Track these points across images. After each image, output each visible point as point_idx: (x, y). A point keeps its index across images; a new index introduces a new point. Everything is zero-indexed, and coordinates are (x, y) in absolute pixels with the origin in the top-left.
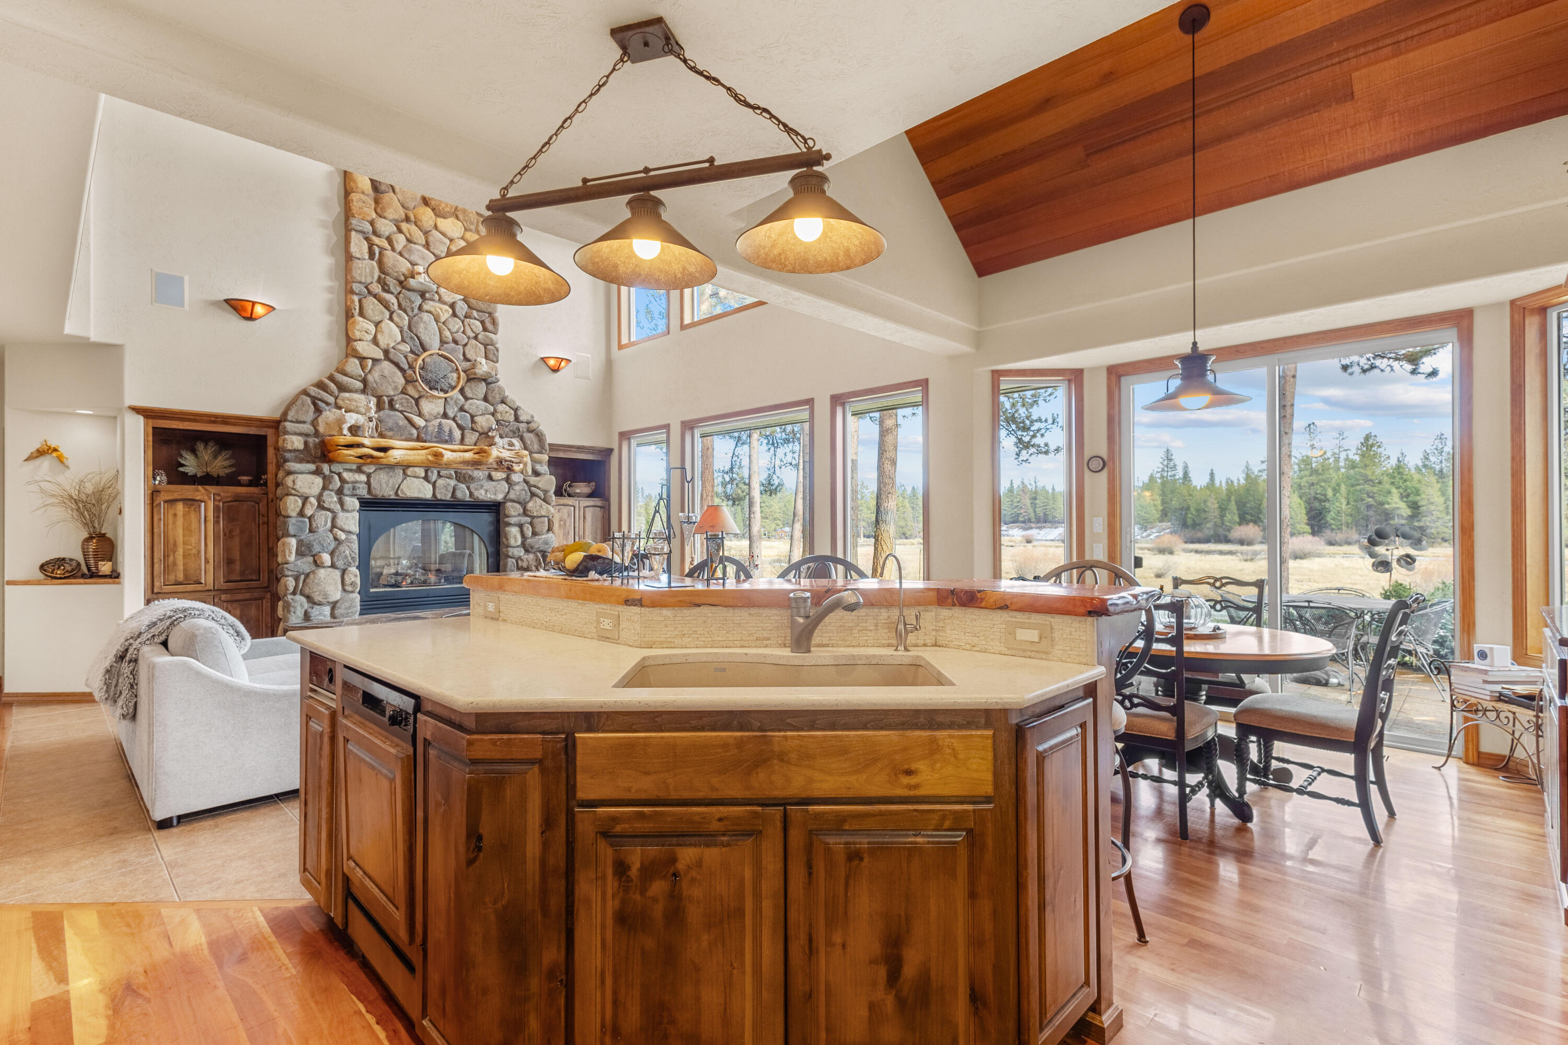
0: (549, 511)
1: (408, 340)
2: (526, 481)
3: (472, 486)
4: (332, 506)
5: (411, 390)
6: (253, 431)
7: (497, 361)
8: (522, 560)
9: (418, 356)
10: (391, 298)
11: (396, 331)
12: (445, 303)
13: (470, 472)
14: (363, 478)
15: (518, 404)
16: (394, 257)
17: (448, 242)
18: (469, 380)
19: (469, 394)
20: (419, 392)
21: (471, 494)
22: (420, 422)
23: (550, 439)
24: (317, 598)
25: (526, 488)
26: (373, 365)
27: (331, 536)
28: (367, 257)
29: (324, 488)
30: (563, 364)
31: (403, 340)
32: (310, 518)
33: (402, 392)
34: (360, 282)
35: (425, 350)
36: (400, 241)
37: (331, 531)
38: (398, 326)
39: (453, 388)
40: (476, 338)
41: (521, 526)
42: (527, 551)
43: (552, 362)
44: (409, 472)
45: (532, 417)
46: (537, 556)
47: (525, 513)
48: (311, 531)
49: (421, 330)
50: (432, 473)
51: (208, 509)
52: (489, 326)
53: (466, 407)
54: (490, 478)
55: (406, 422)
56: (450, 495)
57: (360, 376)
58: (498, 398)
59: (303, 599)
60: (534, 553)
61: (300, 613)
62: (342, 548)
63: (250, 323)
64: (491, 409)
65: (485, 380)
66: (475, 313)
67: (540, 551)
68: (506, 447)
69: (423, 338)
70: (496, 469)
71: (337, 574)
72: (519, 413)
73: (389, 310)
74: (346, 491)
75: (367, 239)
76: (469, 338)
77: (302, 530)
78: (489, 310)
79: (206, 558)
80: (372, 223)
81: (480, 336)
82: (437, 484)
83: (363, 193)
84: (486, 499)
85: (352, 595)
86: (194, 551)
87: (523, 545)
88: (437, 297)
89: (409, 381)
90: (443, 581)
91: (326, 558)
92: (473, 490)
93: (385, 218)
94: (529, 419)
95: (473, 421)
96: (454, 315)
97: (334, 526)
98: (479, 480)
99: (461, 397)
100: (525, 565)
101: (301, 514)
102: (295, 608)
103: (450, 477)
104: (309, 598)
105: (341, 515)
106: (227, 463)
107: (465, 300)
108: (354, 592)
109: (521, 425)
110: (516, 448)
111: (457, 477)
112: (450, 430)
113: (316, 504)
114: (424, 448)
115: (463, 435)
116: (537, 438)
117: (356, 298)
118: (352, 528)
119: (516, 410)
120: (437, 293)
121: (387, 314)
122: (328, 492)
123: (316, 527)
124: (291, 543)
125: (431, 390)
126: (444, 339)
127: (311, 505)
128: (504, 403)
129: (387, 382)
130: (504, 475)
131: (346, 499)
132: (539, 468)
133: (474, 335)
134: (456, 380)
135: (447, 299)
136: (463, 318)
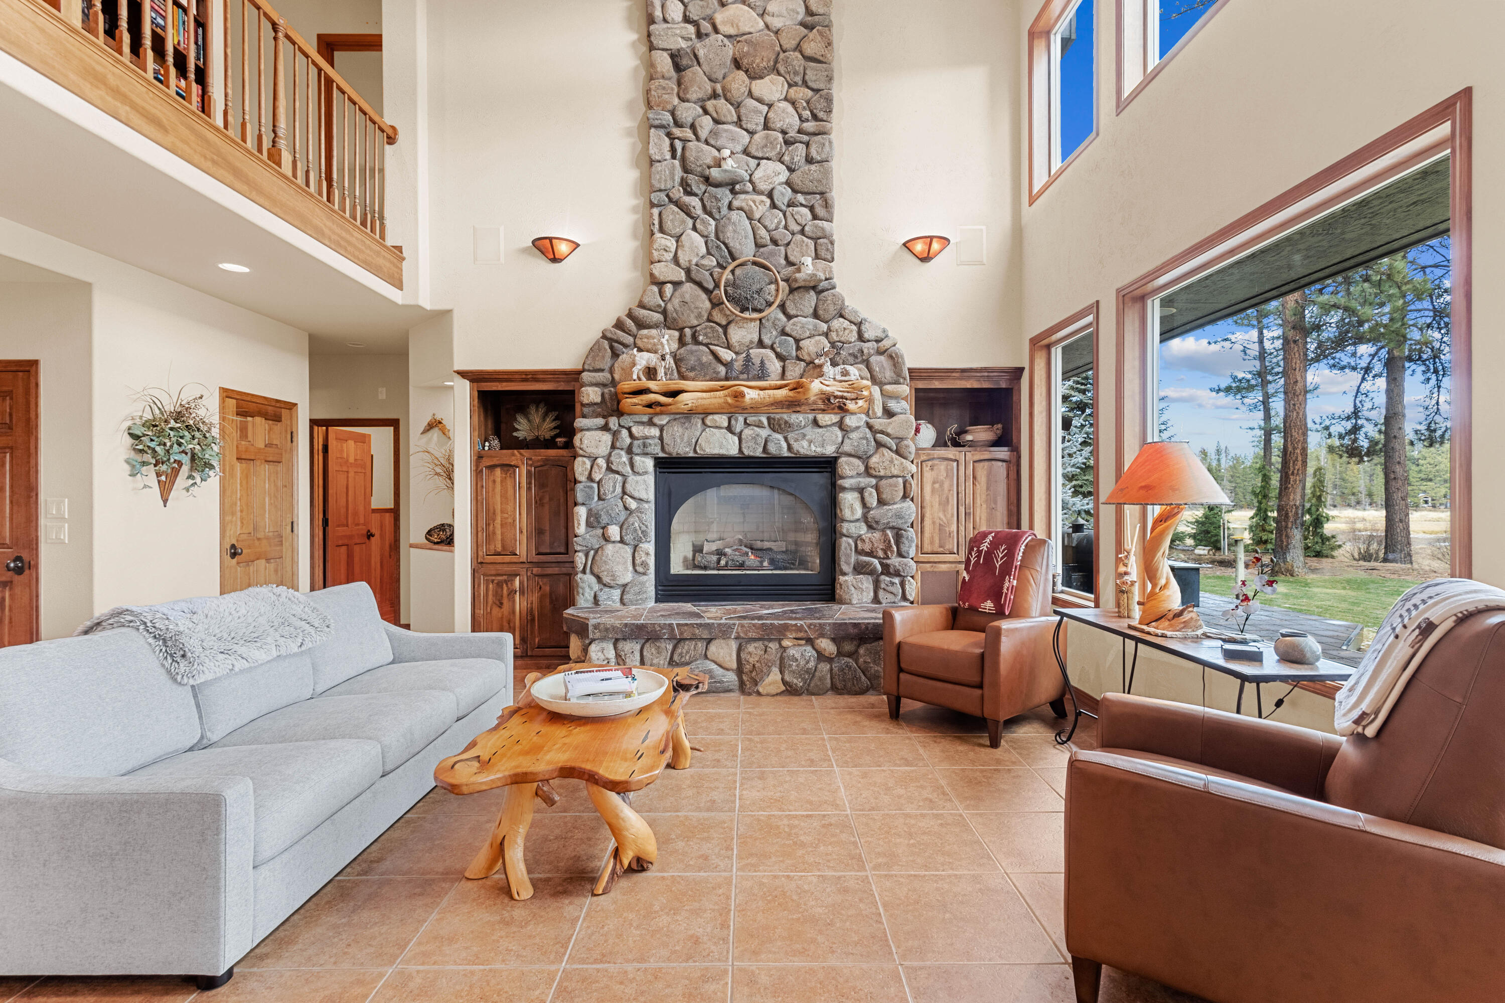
0: (904, 468)
1: (714, 251)
2: (870, 427)
3: (791, 436)
4: (620, 469)
5: (718, 316)
6: (562, 387)
7: (832, 260)
8: (863, 541)
9: (724, 268)
10: (694, 202)
11: (700, 241)
12: (761, 193)
13: (785, 417)
14: (655, 432)
15: (863, 314)
16: (698, 147)
17: (766, 108)
18: (792, 291)
19: (792, 312)
20: (727, 316)
21: (790, 448)
22: (726, 355)
23: (911, 361)
24: (606, 579)
25: (869, 435)
26: (675, 290)
27: (620, 504)
28: (668, 156)
29: (613, 447)
30: (936, 246)
31: (708, 253)
32: (599, 483)
33: (709, 320)
34: (660, 190)
35: (734, 259)
36: (706, 123)
37: (622, 498)
38: (702, 236)
39: (769, 304)
40: (802, 232)
41: (861, 491)
42: (870, 527)
43: (919, 247)
44: (709, 420)
45: (884, 331)
46: (886, 535)
47: (868, 472)
48: (600, 498)
49: (729, 235)
50: (736, 420)
51: (521, 474)
52: (821, 212)
53: (788, 329)
54: (815, 423)
55: (711, 357)
56: (761, 449)
57: (660, 306)
58: (832, 310)
59: (593, 580)
60: (883, 530)
61: (589, 595)
62: (631, 520)
63: (557, 265)
64: (824, 327)
65: (814, 288)
66: (800, 198)
68: (839, 377)
69: (731, 244)
70: (824, 411)
71: (628, 550)
72: (863, 328)
73: (692, 217)
74: (635, 450)
75: (669, 135)
76: (793, 234)
77: (590, 498)
78: (820, 189)
79: (520, 528)
80: (673, 113)
81: (807, 228)
82: (743, 437)
83: (663, 77)
84: (809, 453)
85: (645, 578)
86: (510, 520)
87: (865, 518)
88: (749, 187)
89: (716, 304)
90: (766, 564)
91: (614, 531)
92: (792, 442)
93: (688, 101)
94: (880, 334)
95: (798, 348)
96: (774, 206)
97: (624, 492)
98: (799, 427)
99: (781, 316)
100: (867, 547)
101: (590, 478)
102: (583, 589)
103: (760, 425)
104: (599, 578)
105: (632, 478)
106: (553, 425)
107: (788, 183)
108: (644, 574)
109: (866, 345)
110: (853, 378)
111: (769, 424)
112: (762, 362)
113: (605, 465)
114: (723, 388)
115: (784, 368)
116: (891, 362)
117: (656, 211)
118: (643, 496)
119: (859, 325)
120: (750, 181)
121: (690, 222)
122: (617, 451)
123: (605, 494)
124: (581, 512)
125: (742, 312)
126: (759, 241)
127: (600, 467)
128: (842, 316)
129: (690, 309)
130: (835, 418)
131: (637, 459)
132: (893, 405)
133: (799, 228)
134: (774, 293)
135: (764, 186)
136: (784, 208)
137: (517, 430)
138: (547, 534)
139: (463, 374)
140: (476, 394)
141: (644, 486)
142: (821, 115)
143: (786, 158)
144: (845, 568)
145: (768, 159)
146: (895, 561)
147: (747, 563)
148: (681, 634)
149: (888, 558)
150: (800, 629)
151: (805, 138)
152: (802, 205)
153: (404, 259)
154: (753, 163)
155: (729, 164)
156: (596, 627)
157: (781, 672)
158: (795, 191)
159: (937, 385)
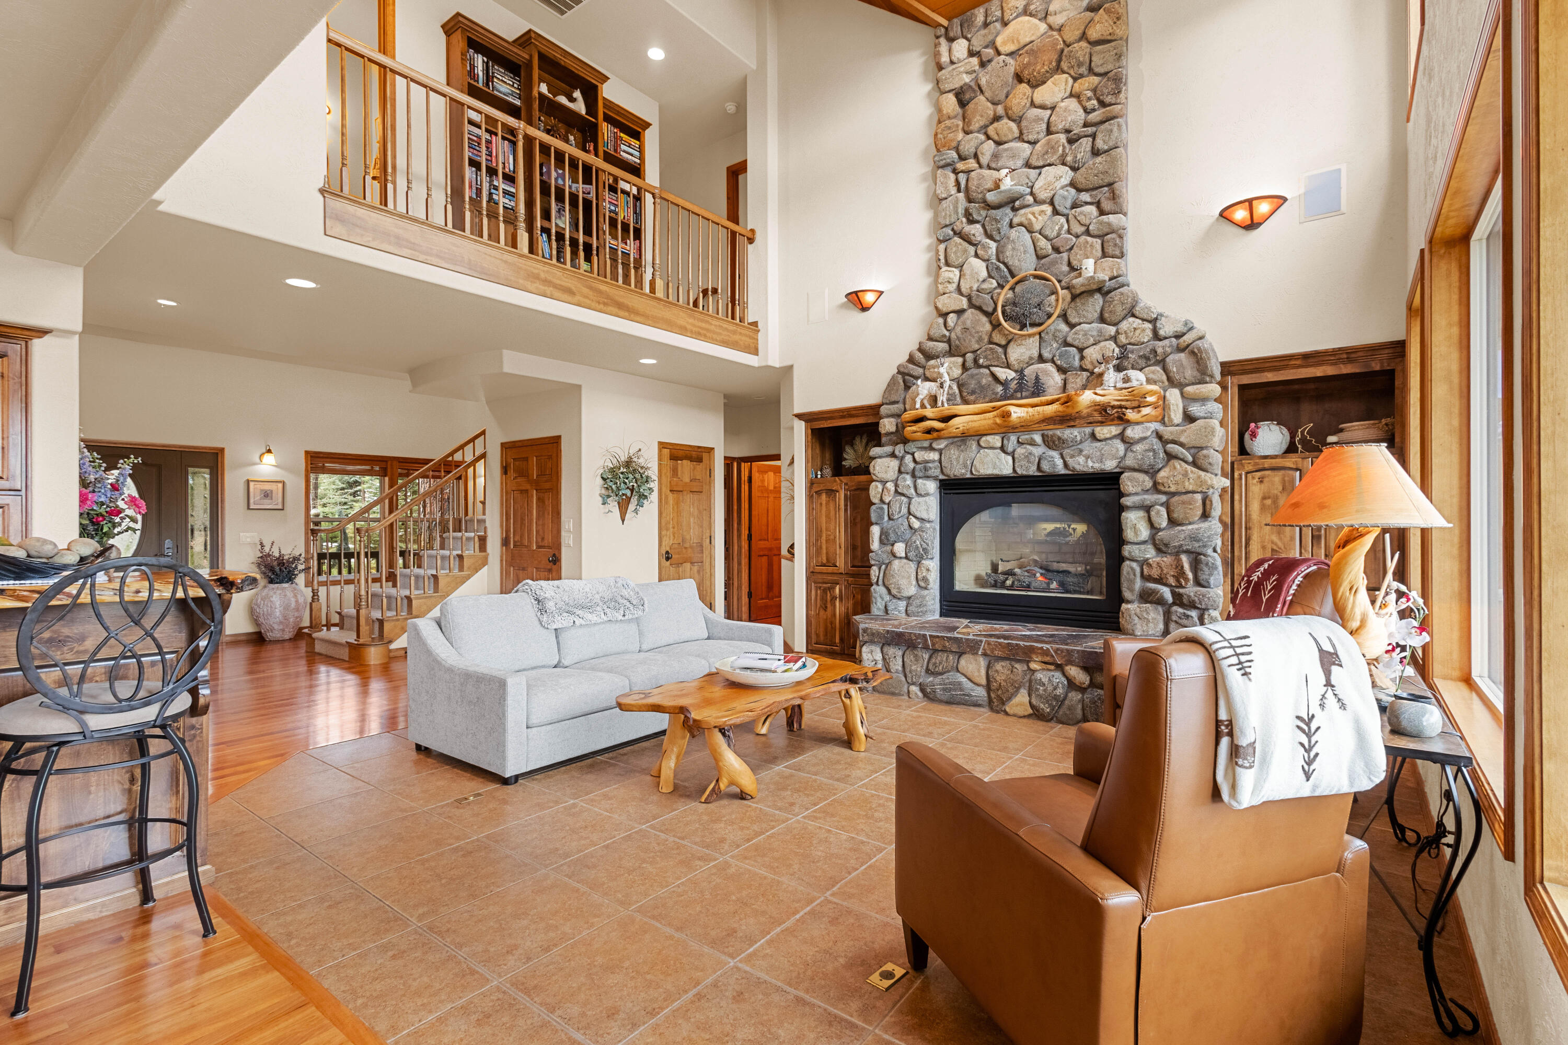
1: (994, 273)
2: (1159, 437)
3: (1066, 452)
4: (905, 492)
5: (997, 338)
7: (1123, 255)
8: (1150, 565)
9: (1003, 287)
10: (976, 230)
11: (982, 266)
12: (1042, 202)
13: (1058, 433)
14: (934, 456)
15: (1157, 309)
16: (980, 174)
17: (1049, 112)
18: (1074, 297)
19: (1073, 320)
20: (1006, 336)
21: (1066, 465)
22: (1004, 374)
24: (894, 592)
25: (1157, 445)
26: (959, 318)
27: (906, 524)
28: (953, 191)
29: (900, 472)
30: (1263, 208)
31: (990, 276)
32: (889, 504)
33: (991, 342)
34: (946, 226)
35: (1013, 276)
36: (988, 148)
37: (907, 519)
38: (984, 260)
39: (1049, 316)
41: (1148, 509)
42: (1159, 550)
43: (1240, 215)
44: (983, 441)
45: (1187, 323)
46: (1179, 560)
47: (1156, 488)
48: (890, 519)
49: (1009, 254)
50: (1008, 440)
51: (841, 498)
52: (1107, 206)
53: (1069, 339)
54: (1093, 436)
55: (990, 379)
56: (1034, 468)
57: (944, 336)
58: (1120, 311)
59: (884, 591)
60: (1175, 554)
61: (881, 605)
62: (914, 538)
63: (865, 314)
64: (1112, 330)
65: (1099, 290)
66: (1085, 197)
67: (1188, 552)
68: (1120, 385)
69: (1011, 263)
70: (1102, 423)
71: (913, 566)
72: (1158, 325)
73: (974, 245)
74: (919, 473)
75: (955, 172)
76: (1077, 236)
77: (882, 518)
79: (840, 544)
80: (957, 149)
81: (1091, 228)
82: (1016, 456)
83: (949, 118)
84: (1085, 469)
85: (929, 593)
86: (833, 537)
87: (1153, 540)
88: (1030, 199)
89: (996, 326)
91: (900, 548)
92: (1068, 459)
93: (971, 132)
94: (1180, 328)
95: (1082, 358)
97: (910, 513)
98: (1074, 440)
99: (1064, 327)
100: (1155, 573)
101: (882, 501)
102: (876, 599)
103: (1033, 443)
104: (889, 590)
105: (916, 500)
107: (1072, 184)
108: (926, 588)
109: (1160, 343)
110: (1134, 383)
111: (1044, 441)
112: (1037, 378)
113: (893, 489)
114: (995, 409)
115: (1065, 381)
116: (1192, 359)
117: (942, 247)
118: (924, 515)
119: (1154, 321)
120: (1032, 194)
121: (972, 249)
122: (903, 475)
123: (893, 514)
124: (875, 531)
125: (1021, 330)
126: (1040, 252)
127: (889, 491)
128: (1134, 316)
129: (971, 335)
130: (1114, 430)
131: (919, 481)
132: (1195, 409)
133: (1083, 229)
134: (1054, 303)
135: (1043, 195)
136: (1066, 211)
137: (846, 459)
138: (859, 549)
139: (799, 416)
140: (810, 431)
141: (925, 507)
142: (1108, 99)
143: (1069, 159)
144: (1127, 594)
145: (1050, 165)
146: (1190, 590)
147: (1033, 585)
148: (933, 645)
149: (1181, 586)
150: (1046, 653)
151: (1090, 130)
152: (1087, 203)
153: (759, 331)
154: (1033, 173)
155: (1007, 184)
156: (865, 630)
157: (1030, 695)
158: (1079, 190)
159: (1270, 377)
